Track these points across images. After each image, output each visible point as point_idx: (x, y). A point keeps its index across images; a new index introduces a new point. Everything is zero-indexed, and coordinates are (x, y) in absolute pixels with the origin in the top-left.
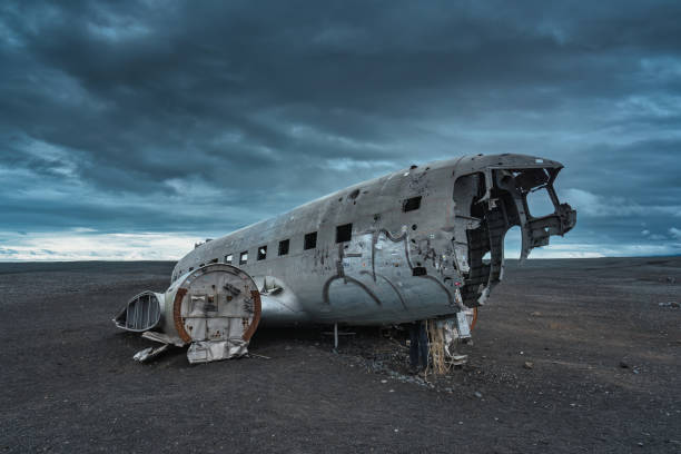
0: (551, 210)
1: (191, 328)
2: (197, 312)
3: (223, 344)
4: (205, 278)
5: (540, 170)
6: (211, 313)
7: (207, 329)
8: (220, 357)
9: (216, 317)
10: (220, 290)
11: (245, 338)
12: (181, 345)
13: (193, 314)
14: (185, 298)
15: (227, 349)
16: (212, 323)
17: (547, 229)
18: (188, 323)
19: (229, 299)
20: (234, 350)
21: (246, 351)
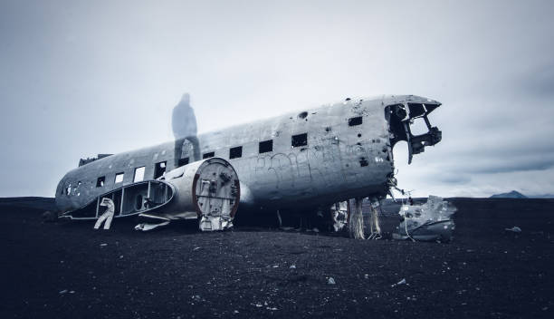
0: (426, 130)
1: (202, 204)
2: (205, 193)
3: (218, 219)
4: (210, 167)
5: (421, 105)
6: (213, 195)
7: (211, 206)
8: (218, 228)
9: (215, 198)
10: (217, 177)
11: (231, 215)
12: (196, 217)
13: (202, 194)
14: (199, 181)
15: (221, 223)
16: (213, 202)
17: (423, 143)
18: (200, 200)
19: (223, 184)
20: (224, 224)
21: (231, 225)
